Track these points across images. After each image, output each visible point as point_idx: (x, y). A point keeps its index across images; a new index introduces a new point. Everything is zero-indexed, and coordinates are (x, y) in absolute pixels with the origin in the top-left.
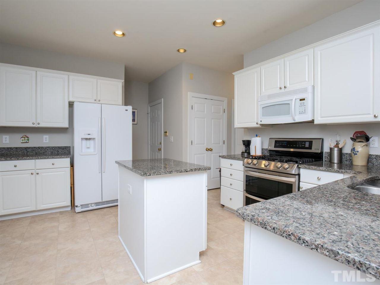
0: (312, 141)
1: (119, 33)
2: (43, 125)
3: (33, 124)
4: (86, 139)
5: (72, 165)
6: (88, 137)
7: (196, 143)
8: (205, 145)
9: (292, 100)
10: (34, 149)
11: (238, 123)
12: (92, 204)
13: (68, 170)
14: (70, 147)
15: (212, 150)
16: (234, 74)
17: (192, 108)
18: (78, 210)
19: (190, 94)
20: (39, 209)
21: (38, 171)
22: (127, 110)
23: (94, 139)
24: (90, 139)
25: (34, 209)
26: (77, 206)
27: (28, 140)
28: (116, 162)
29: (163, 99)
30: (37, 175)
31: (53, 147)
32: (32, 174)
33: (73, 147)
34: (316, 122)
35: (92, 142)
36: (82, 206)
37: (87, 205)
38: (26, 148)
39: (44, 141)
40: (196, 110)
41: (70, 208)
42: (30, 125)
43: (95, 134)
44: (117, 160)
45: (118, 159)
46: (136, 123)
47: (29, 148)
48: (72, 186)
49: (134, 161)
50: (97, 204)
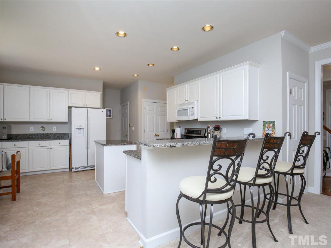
0: (201, 130)
1: (97, 69)
2: (53, 121)
3: (48, 120)
4: (79, 129)
5: (70, 144)
6: (80, 127)
7: (147, 131)
8: (154, 132)
9: (188, 108)
10: (47, 135)
11: (168, 119)
12: (81, 167)
13: (68, 147)
14: (68, 133)
15: (159, 135)
16: (166, 89)
17: (145, 109)
18: (73, 170)
19: (144, 100)
20: (51, 169)
21: (51, 147)
22: (103, 111)
23: (83, 129)
24: (81, 129)
25: (49, 169)
26: (73, 168)
27: (44, 129)
28: (95, 141)
29: (128, 102)
30: (51, 149)
31: (59, 134)
32: (48, 149)
33: (71, 134)
34: (199, 120)
35: (82, 130)
36: (76, 168)
37: (79, 168)
38: (43, 134)
39: (54, 130)
40: (148, 110)
41: (69, 169)
42: (46, 121)
43: (84, 126)
44: (94, 140)
45: (96, 140)
46: (112, 117)
47: (45, 134)
48: (70, 157)
49: (107, 141)
50: (85, 167)
